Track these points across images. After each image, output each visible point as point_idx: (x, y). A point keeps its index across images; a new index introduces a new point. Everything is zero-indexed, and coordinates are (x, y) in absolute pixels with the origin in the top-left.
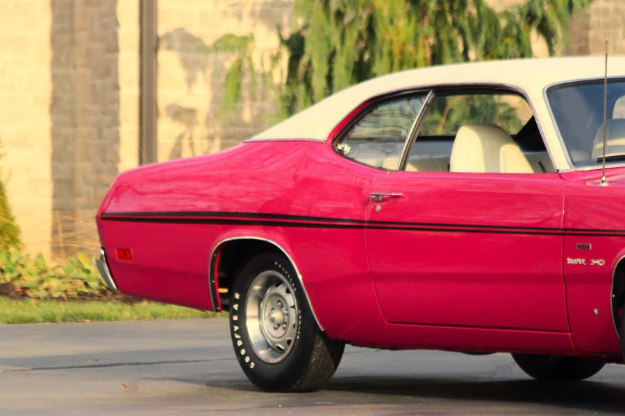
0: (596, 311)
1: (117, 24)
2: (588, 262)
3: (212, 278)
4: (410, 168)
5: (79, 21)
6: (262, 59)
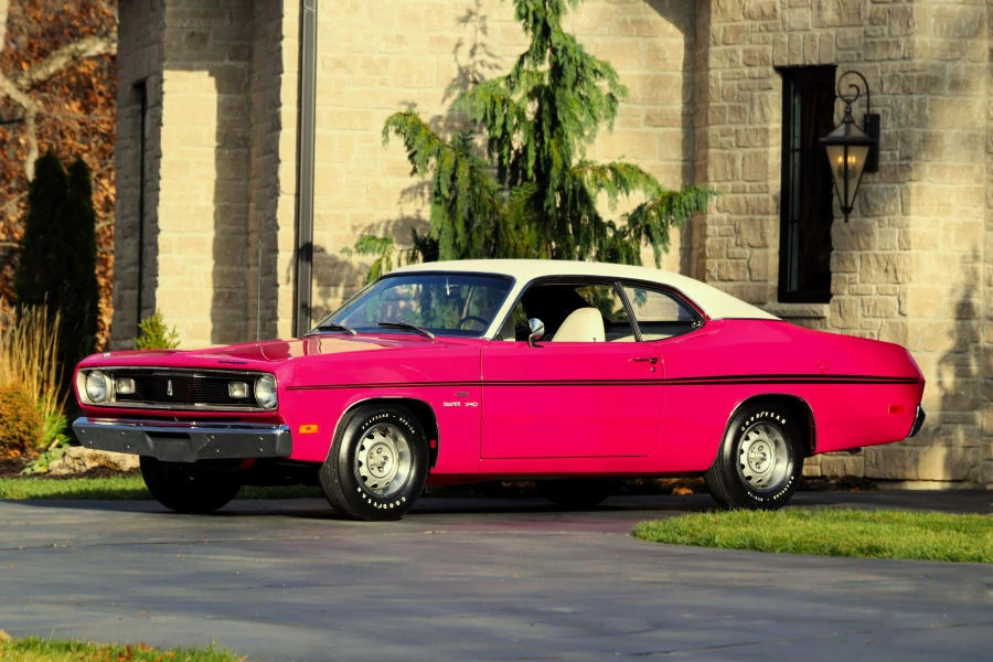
1: (277, 228)
5: (252, 226)
6: (400, 260)
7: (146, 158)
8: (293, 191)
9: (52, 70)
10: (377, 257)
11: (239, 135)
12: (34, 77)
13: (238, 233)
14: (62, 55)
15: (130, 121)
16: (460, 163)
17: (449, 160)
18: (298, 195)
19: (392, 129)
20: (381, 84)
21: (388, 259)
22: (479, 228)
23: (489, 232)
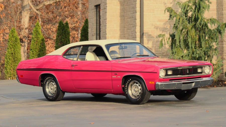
0: (118, 86)
2: (117, 77)
3: (39, 80)
4: (79, 60)
6: (166, 39)
7: (101, 20)
8: (139, 25)
9: (40, 7)
10: (162, 38)
11: (122, 15)
12: (37, 8)
13: (122, 34)
14: (42, 4)
15: (94, 13)
16: (180, 18)
17: (178, 17)
18: (140, 26)
19: (166, 11)
20: (156, 3)
21: (164, 39)
22: (184, 32)
23: (186, 33)
